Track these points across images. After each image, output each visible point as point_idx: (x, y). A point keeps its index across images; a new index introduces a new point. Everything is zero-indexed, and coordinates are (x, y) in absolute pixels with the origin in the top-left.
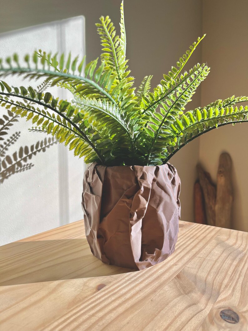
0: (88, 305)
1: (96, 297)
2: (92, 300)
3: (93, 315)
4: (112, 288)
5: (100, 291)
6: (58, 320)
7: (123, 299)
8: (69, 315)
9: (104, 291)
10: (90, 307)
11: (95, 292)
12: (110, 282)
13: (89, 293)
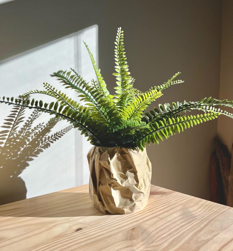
0: (66, 239)
1: (73, 235)
2: (69, 237)
3: (66, 245)
4: (85, 231)
5: (77, 232)
6: (45, 245)
7: (88, 238)
8: (53, 243)
9: (80, 232)
10: (66, 240)
11: (74, 232)
12: (87, 228)
13: (70, 232)
